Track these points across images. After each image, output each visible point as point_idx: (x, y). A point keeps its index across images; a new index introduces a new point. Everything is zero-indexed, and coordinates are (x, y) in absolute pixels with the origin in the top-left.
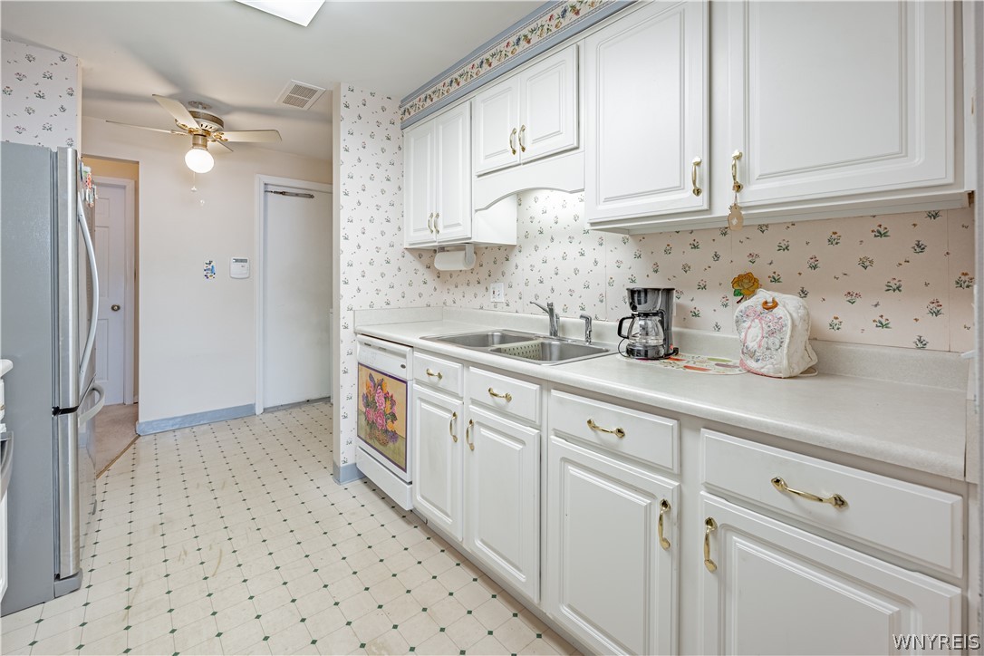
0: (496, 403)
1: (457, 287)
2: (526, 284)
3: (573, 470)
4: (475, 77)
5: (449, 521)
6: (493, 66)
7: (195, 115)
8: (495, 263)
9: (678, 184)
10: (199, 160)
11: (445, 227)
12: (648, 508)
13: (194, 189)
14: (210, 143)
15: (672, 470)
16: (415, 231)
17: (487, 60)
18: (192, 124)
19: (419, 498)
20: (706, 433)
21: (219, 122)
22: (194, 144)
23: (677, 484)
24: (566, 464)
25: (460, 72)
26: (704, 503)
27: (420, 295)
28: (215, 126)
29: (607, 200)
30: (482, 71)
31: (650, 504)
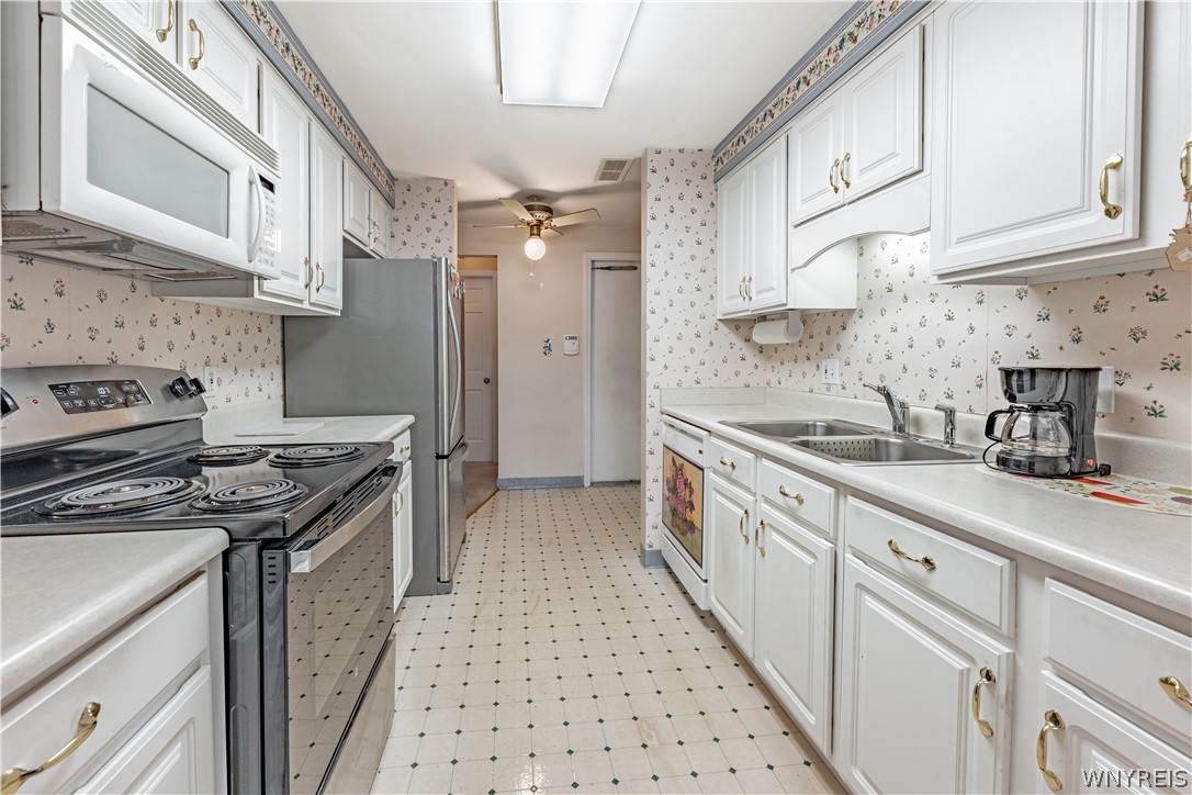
0: (787, 505)
1: (782, 364)
2: (869, 361)
3: (869, 601)
4: (791, 102)
5: (741, 632)
6: (811, 84)
7: (529, 208)
8: (828, 333)
9: (1078, 204)
10: (535, 248)
11: (759, 292)
12: (963, 675)
13: (532, 274)
14: (543, 231)
15: (1000, 628)
16: (728, 299)
17: (805, 78)
18: (528, 217)
19: (713, 599)
20: (1053, 586)
21: (549, 210)
22: (532, 235)
23: (1007, 650)
24: (863, 593)
25: (775, 101)
26: (1045, 688)
27: (737, 373)
28: (546, 215)
29: (961, 240)
30: (799, 94)
31: (969, 669)
